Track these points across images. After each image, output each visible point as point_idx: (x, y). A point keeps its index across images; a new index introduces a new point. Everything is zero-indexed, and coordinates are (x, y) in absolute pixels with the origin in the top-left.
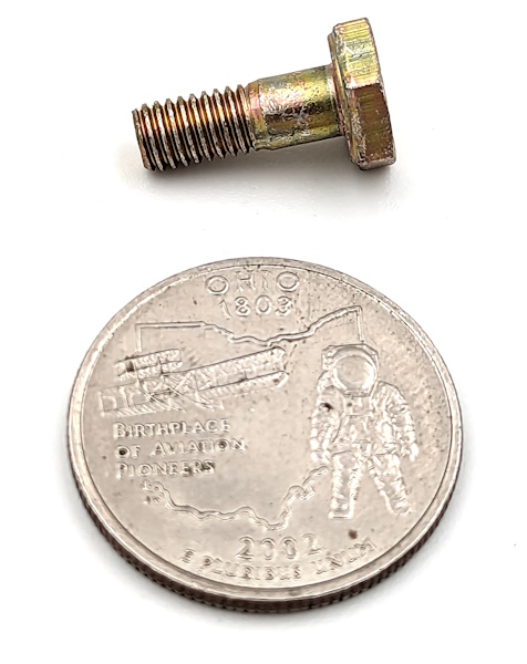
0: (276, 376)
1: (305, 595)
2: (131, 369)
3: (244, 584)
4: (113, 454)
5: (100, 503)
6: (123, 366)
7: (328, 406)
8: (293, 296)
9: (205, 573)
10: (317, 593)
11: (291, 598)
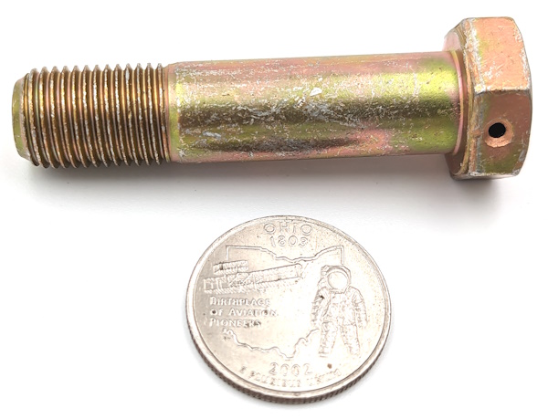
0: (297, 279)
1: (302, 396)
2: (222, 269)
3: (271, 387)
4: (209, 313)
5: (199, 338)
6: (218, 267)
7: (322, 297)
8: (308, 237)
9: (251, 380)
10: (308, 395)
11: (295, 397)
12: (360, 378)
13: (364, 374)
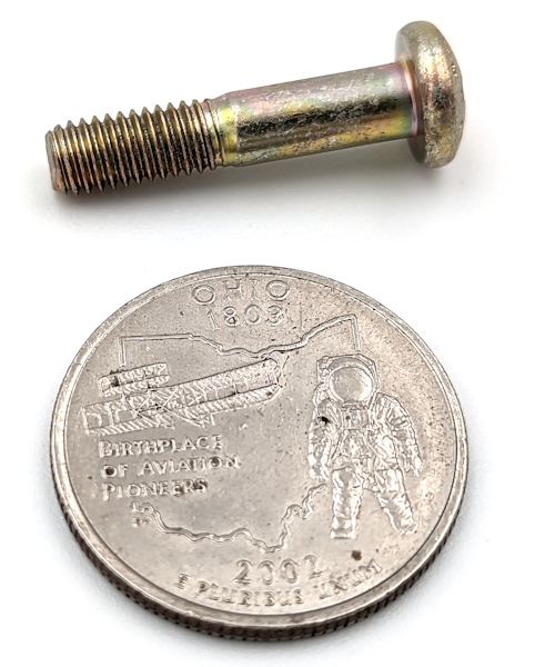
0: (270, 389)
1: (309, 621)
2: (116, 384)
3: (243, 610)
4: (99, 474)
5: (86, 525)
6: (107, 381)
7: (324, 419)
8: (284, 305)
11: (293, 624)
12: (420, 573)
13: (427, 565)
